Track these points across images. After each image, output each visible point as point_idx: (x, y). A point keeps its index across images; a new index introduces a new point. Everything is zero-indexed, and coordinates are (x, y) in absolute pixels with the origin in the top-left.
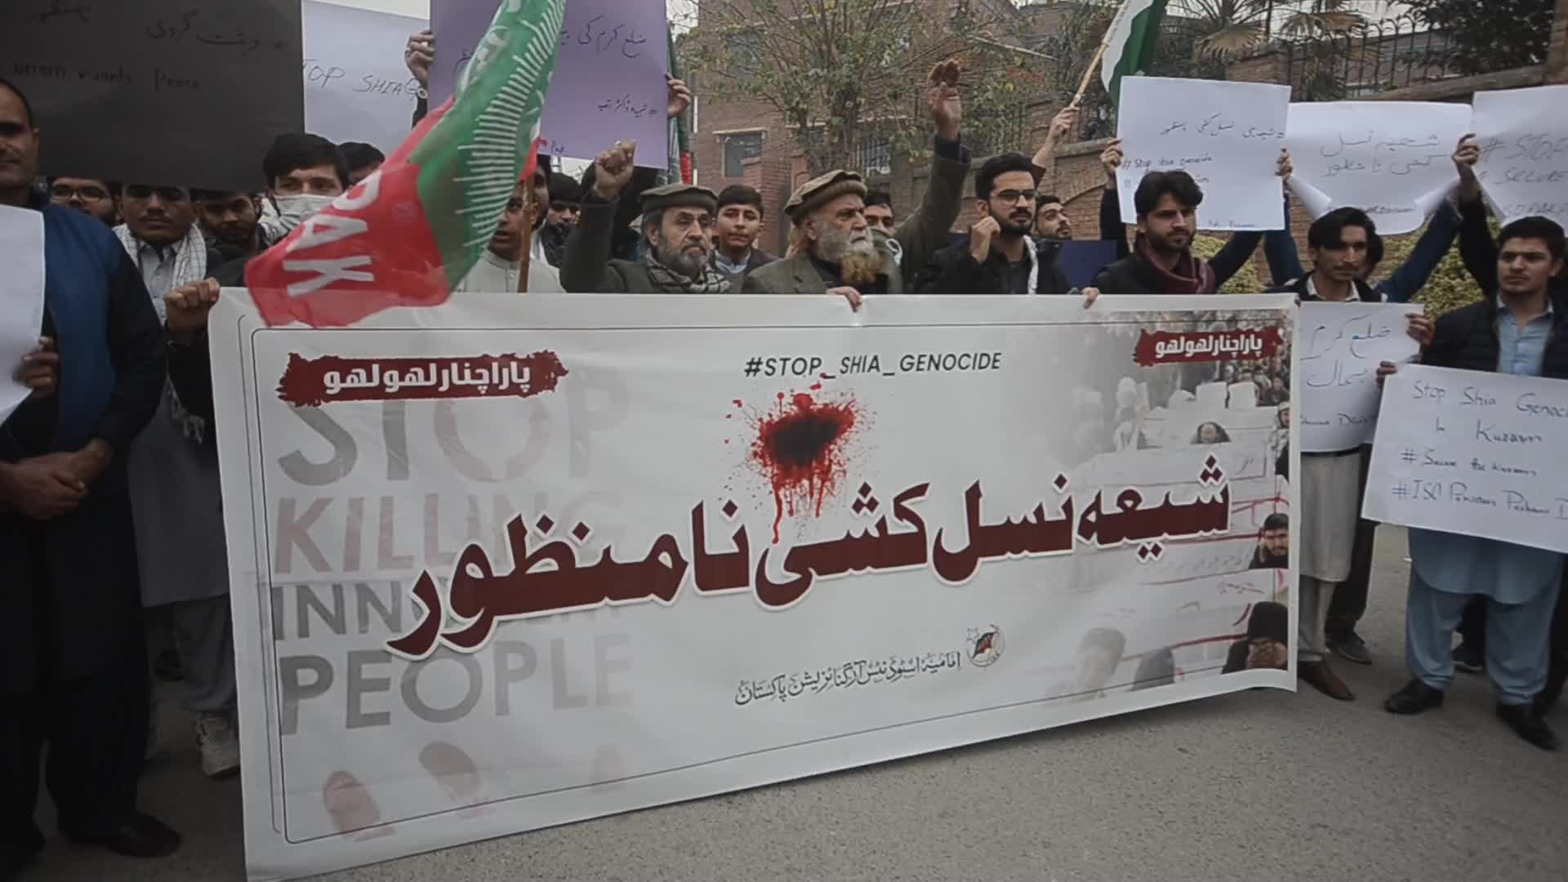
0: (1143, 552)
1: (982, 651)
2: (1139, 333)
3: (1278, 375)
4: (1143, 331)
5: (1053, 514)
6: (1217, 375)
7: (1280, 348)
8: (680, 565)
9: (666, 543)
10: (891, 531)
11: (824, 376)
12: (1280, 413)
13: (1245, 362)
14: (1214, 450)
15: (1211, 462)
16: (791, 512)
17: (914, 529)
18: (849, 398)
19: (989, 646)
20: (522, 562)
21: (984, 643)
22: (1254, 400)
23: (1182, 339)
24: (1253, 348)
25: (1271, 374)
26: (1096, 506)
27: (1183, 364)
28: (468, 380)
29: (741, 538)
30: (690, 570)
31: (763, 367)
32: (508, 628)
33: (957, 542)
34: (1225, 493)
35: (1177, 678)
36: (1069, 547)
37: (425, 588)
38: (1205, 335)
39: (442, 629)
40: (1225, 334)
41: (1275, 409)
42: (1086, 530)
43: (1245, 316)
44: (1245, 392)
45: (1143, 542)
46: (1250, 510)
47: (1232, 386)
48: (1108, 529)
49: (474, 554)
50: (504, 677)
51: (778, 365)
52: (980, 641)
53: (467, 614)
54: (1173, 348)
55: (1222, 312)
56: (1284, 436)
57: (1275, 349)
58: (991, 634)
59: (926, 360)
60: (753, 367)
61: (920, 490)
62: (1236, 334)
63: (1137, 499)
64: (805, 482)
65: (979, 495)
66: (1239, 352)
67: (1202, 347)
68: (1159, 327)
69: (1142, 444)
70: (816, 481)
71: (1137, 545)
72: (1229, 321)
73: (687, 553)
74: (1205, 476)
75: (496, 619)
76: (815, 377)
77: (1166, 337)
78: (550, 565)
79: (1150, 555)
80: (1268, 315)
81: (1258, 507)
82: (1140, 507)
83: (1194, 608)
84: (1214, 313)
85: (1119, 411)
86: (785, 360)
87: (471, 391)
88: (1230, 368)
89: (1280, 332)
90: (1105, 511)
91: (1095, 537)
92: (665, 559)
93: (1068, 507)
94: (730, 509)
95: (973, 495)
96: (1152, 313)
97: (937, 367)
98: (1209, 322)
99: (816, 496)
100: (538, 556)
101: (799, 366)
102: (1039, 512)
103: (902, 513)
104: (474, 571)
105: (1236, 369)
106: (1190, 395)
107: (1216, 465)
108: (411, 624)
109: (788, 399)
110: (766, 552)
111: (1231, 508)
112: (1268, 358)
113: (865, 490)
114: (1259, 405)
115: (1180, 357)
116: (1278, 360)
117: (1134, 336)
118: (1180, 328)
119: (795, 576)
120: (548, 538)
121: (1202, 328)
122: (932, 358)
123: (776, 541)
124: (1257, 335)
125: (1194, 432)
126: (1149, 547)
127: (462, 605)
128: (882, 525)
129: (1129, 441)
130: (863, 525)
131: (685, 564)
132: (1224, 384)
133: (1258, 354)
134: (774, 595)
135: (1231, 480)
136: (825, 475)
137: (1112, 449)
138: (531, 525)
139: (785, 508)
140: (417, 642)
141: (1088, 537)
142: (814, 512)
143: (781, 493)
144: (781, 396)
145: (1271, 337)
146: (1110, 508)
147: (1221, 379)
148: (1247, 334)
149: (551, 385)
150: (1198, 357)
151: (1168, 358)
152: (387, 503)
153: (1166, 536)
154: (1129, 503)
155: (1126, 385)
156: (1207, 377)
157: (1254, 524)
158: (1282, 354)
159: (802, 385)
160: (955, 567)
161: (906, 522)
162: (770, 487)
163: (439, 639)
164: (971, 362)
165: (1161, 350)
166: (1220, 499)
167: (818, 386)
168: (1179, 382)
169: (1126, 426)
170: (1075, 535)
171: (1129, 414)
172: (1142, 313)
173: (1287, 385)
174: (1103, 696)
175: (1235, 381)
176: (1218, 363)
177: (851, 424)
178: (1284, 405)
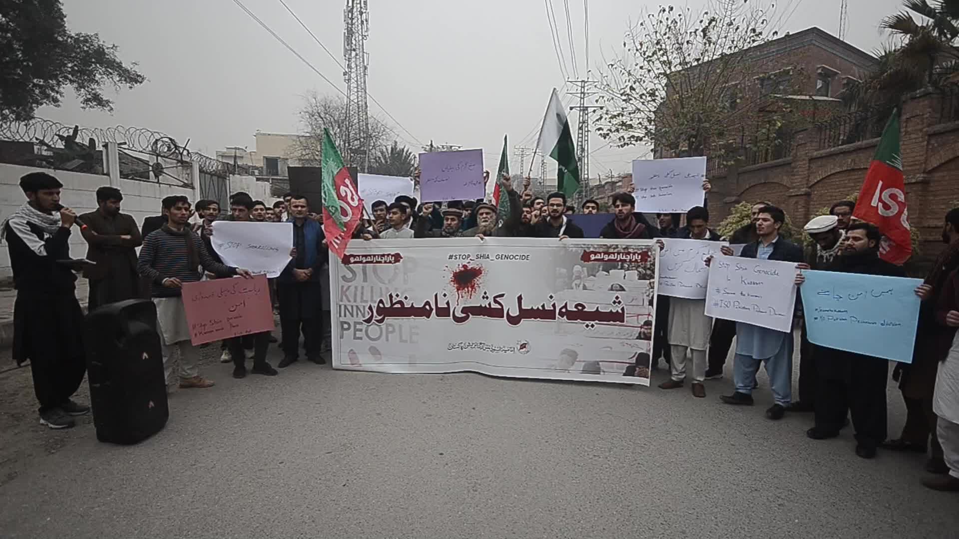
0: (587, 326)
1: (522, 349)
2: (583, 251)
3: (649, 269)
4: (585, 251)
5: (549, 307)
6: (619, 267)
7: (649, 259)
8: (431, 309)
9: (428, 303)
10: (492, 307)
11: (471, 260)
12: (650, 283)
13: (633, 263)
14: (618, 294)
15: (617, 298)
16: (462, 297)
17: (500, 307)
18: (480, 266)
19: (525, 347)
20: (392, 304)
21: (523, 346)
22: (637, 277)
23: (602, 254)
24: (637, 258)
25: (645, 268)
26: (565, 306)
27: (603, 262)
28: (380, 260)
29: (448, 303)
30: (434, 311)
31: (454, 257)
32: (389, 320)
33: (515, 313)
34: (623, 309)
35: (602, 373)
36: (555, 319)
37: (370, 308)
38: (614, 253)
39: (374, 318)
40: (623, 253)
41: (648, 282)
42: (561, 314)
43: (632, 247)
44: (634, 274)
45: (587, 322)
46: (636, 317)
47: (626, 272)
48: (571, 316)
49: (381, 301)
50: (388, 332)
51: (458, 257)
52: (521, 345)
53: (380, 316)
54: (598, 257)
55: (621, 245)
56: (652, 292)
57: (647, 259)
58: (526, 344)
59: (504, 256)
60: (451, 257)
61: (502, 295)
62: (629, 253)
63: (584, 307)
64: (466, 289)
65: (522, 299)
66: (630, 260)
67: (612, 257)
68: (592, 249)
69: (585, 288)
70: (470, 289)
71: (584, 323)
72: (624, 249)
73: (433, 307)
74: (614, 302)
75: (386, 318)
76: (468, 260)
77: (595, 253)
78: (398, 306)
79: (590, 327)
80: (644, 247)
81: (640, 317)
82: (585, 310)
83: (609, 349)
84: (617, 245)
85: (574, 276)
86: (460, 255)
87: (380, 262)
88: (627, 266)
89: (649, 253)
90: (569, 309)
91: (565, 317)
92: (427, 307)
93: (554, 305)
94: (445, 295)
95: (520, 299)
96: (588, 245)
97: (507, 258)
98: (614, 248)
99: (470, 293)
100: (396, 303)
101: (464, 257)
102: (543, 306)
103: (496, 302)
104: (381, 305)
105: (629, 266)
106: (607, 273)
107: (619, 299)
108: (367, 317)
109: (461, 266)
110: (455, 308)
111: (625, 315)
112: (643, 263)
113: (485, 293)
114: (639, 279)
115: (602, 260)
116: (649, 263)
117: (581, 252)
118: (601, 250)
119: (464, 315)
120: (398, 299)
121: (611, 250)
122: (505, 256)
123: (458, 305)
124: (639, 254)
125: (610, 286)
126: (590, 325)
127: (379, 314)
128: (490, 304)
129: (579, 286)
130: (485, 303)
131: (432, 309)
132: (623, 271)
133: (639, 261)
134: (458, 320)
135: (626, 305)
136: (473, 287)
137: (572, 288)
138: (394, 296)
139: (460, 296)
140: (368, 321)
141: (563, 317)
142: (469, 297)
143: (459, 292)
144: (459, 265)
145: (645, 255)
146: (571, 308)
147: (621, 269)
148: (634, 254)
149: (399, 261)
150: (609, 260)
151: (595, 260)
152: (363, 287)
153: (597, 322)
154: (580, 308)
155: (577, 268)
156: (615, 268)
157: (638, 323)
158: (650, 261)
159: (465, 262)
160: (514, 321)
161: (497, 305)
162: (456, 290)
163: (373, 321)
164: (518, 257)
165: (593, 257)
166: (620, 311)
167: (469, 263)
168: (601, 269)
169: (577, 282)
170: (557, 315)
171: (579, 277)
172: (584, 245)
173: (654, 273)
174: (569, 372)
175: (628, 270)
176: (620, 263)
177: (481, 273)
178: (652, 280)
